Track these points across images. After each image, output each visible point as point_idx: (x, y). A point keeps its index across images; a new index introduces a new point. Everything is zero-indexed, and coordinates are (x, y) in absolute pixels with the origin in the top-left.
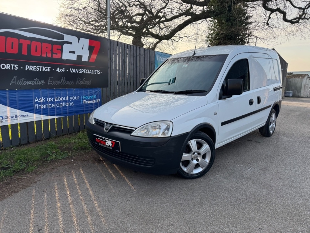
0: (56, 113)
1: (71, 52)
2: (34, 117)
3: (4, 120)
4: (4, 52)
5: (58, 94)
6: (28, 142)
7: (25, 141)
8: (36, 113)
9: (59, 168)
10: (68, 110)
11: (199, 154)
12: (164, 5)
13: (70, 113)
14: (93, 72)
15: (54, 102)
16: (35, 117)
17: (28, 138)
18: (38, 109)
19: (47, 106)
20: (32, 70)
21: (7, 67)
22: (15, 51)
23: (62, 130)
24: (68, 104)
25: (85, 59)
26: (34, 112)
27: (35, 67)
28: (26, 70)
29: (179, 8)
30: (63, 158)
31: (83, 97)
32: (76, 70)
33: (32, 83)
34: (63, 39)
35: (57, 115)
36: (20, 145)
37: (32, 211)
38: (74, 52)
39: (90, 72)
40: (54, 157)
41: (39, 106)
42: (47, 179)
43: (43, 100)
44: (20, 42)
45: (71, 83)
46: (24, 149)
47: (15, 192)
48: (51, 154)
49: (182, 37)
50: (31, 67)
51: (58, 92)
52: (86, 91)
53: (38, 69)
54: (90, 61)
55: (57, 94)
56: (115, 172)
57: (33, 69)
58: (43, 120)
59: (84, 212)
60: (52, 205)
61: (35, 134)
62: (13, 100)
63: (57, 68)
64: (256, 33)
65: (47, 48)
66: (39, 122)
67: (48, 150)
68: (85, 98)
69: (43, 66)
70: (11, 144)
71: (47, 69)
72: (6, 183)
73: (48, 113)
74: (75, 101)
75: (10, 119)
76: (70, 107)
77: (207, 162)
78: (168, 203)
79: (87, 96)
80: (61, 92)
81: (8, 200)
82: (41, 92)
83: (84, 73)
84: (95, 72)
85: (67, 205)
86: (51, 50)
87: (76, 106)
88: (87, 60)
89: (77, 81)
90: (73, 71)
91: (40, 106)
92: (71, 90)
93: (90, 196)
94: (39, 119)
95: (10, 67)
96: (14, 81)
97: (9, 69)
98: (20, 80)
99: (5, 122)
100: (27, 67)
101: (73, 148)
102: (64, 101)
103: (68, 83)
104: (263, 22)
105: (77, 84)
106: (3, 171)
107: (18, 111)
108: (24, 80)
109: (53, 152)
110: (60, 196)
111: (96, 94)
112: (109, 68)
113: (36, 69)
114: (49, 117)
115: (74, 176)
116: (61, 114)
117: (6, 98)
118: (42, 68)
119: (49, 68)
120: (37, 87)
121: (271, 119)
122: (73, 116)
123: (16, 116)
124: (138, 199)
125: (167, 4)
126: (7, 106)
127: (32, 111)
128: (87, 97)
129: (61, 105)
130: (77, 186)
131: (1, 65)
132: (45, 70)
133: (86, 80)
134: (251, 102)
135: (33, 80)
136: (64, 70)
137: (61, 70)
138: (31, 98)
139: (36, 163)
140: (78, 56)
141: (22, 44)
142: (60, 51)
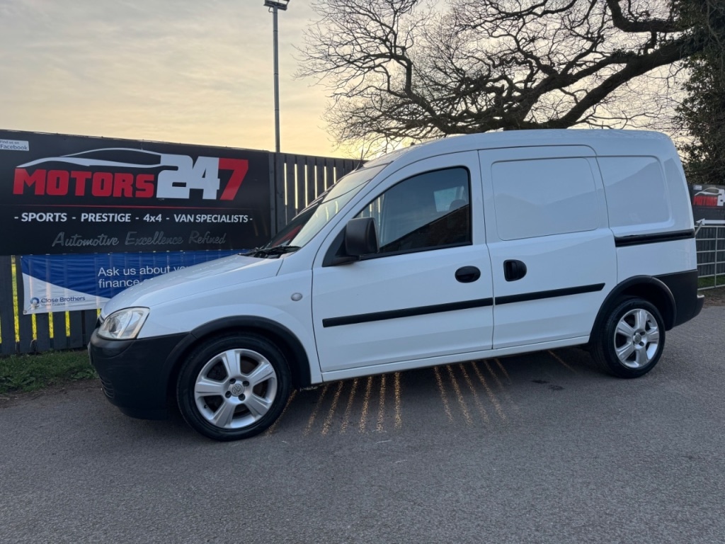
1: (175, 184)
2: (96, 302)
3: (40, 305)
4: (43, 194)
5: (148, 261)
6: (84, 345)
7: (80, 344)
8: (100, 295)
9: (71, 391)
14: (230, 219)
15: (139, 277)
16: (98, 302)
17: (84, 338)
18: (105, 288)
19: (123, 283)
20: (94, 220)
21: (48, 217)
22: (63, 191)
25: (210, 194)
26: (97, 293)
27: (100, 216)
28: (82, 220)
32: (189, 216)
33: (94, 242)
34: (159, 163)
36: (69, 349)
38: (183, 185)
39: (222, 220)
41: (107, 282)
43: (116, 272)
44: (72, 176)
45: (180, 241)
50: (92, 216)
51: (147, 259)
53: (106, 219)
54: (221, 199)
55: (144, 261)
57: (95, 218)
62: (58, 272)
63: (146, 215)
65: (124, 181)
69: (115, 213)
70: (52, 346)
71: (123, 218)
75: (51, 303)
80: (154, 259)
82: (110, 258)
83: (208, 221)
84: (234, 219)
89: (191, 238)
90: (181, 218)
91: (109, 284)
92: (176, 254)
95: (52, 218)
96: (59, 240)
97: (52, 220)
98: (70, 238)
99: (43, 308)
100: (85, 216)
103: (170, 241)
105: (190, 242)
107: (66, 290)
108: (77, 239)
112: (272, 210)
113: (102, 218)
117: (45, 268)
118: (114, 217)
119: (128, 216)
120: (102, 250)
121: (620, 327)
123: (62, 299)
126: (46, 281)
127: (93, 291)
131: (37, 214)
132: (120, 220)
133: (212, 235)
134: (468, 275)
135: (95, 237)
136: (159, 218)
137: (153, 219)
138: (91, 269)
139: (52, 380)
140: (192, 191)
141: (75, 179)
142: (152, 184)
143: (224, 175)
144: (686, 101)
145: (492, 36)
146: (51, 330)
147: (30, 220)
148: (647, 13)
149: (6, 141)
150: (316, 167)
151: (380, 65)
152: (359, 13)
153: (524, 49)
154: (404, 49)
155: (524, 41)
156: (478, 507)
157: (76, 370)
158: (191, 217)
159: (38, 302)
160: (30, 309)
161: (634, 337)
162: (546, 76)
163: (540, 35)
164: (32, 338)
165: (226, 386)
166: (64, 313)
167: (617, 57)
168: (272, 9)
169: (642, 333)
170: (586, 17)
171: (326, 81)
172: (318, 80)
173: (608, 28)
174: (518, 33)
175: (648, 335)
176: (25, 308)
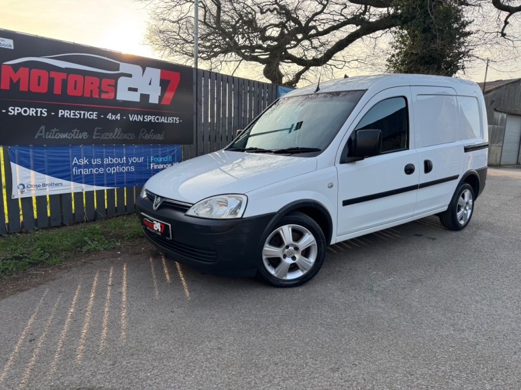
0: (105, 182)
1: (130, 89)
2: (71, 187)
3: (26, 190)
4: (27, 90)
5: (110, 152)
6: (62, 223)
7: (58, 223)
8: (74, 181)
9: (94, 262)
10: (125, 178)
11: (296, 249)
12: (320, 8)
13: (128, 182)
14: (167, 120)
15: (103, 165)
17: (62, 217)
18: (78, 175)
19: (91, 171)
20: (69, 116)
21: (31, 112)
22: (44, 89)
23: (116, 207)
24: (126, 169)
25: (154, 99)
26: (72, 179)
27: (73, 113)
28: (60, 116)
29: (340, 12)
30: (105, 249)
31: (150, 158)
32: (139, 116)
33: (69, 136)
34: (119, 70)
35: (108, 185)
36: (50, 227)
37: (33, 316)
38: (135, 90)
39: (162, 120)
40: (93, 246)
41: (79, 170)
42: (72, 277)
43: (86, 161)
44: (50, 76)
45: (132, 136)
46: (52, 233)
47: (22, 291)
48: (90, 242)
49: (349, 61)
50: (67, 113)
51: (109, 150)
52: (155, 149)
54: (162, 103)
55: (107, 152)
56: (173, 271)
57: (70, 115)
58: (86, 192)
59: (101, 323)
60: (63, 311)
61: (72, 211)
62: (40, 161)
63: (109, 113)
64: (478, 51)
65: (92, 83)
66: (78, 195)
67: (85, 236)
68: (153, 161)
69: (85, 111)
70: (36, 225)
71: (92, 116)
72: (14, 278)
73: (93, 181)
74: (137, 165)
75: (35, 188)
76: (128, 173)
77: (310, 262)
78: (228, 319)
79: (157, 156)
80: (114, 151)
81: (8, 300)
82: (82, 150)
83: (152, 121)
84: (170, 121)
85: (82, 312)
86: (98, 86)
87: (137, 172)
88: (157, 102)
89: (141, 134)
90: (134, 118)
91: (81, 172)
92: (130, 147)
93: (121, 303)
94: (81, 191)
95: (35, 113)
96: (41, 132)
97: (35, 115)
98: (50, 132)
99: (28, 192)
100: (62, 112)
101: (124, 235)
102: (118, 164)
103: (125, 136)
104: (496, 30)
105: (140, 138)
106: (14, 261)
107: (47, 177)
108: (56, 132)
109: (94, 240)
110: (79, 300)
111: (173, 154)
112: (194, 114)
113: (75, 115)
114: (95, 188)
115: (111, 274)
116: (114, 184)
117: (29, 157)
118: (84, 114)
119: (96, 114)
120: (76, 143)
121: (459, 200)
122: (134, 187)
123: (44, 185)
124: (187, 311)
125: (325, 6)
126: (30, 169)
127: (68, 178)
128: (157, 159)
129: (114, 170)
130: (109, 288)
131: (21, 109)
132: (89, 117)
133: (155, 133)
134: (410, 169)
135: (70, 131)
136: (118, 117)
138: (66, 159)
139: (64, 254)
140: (142, 95)
141: (54, 78)
142: (113, 88)
143: (164, 84)
146: (35, 213)
147: (16, 114)
150: (221, 83)
153: (280, 3)
158: (140, 119)
160: (17, 194)
164: (20, 220)
165: (284, 250)
175: (469, 205)
176: (14, 193)
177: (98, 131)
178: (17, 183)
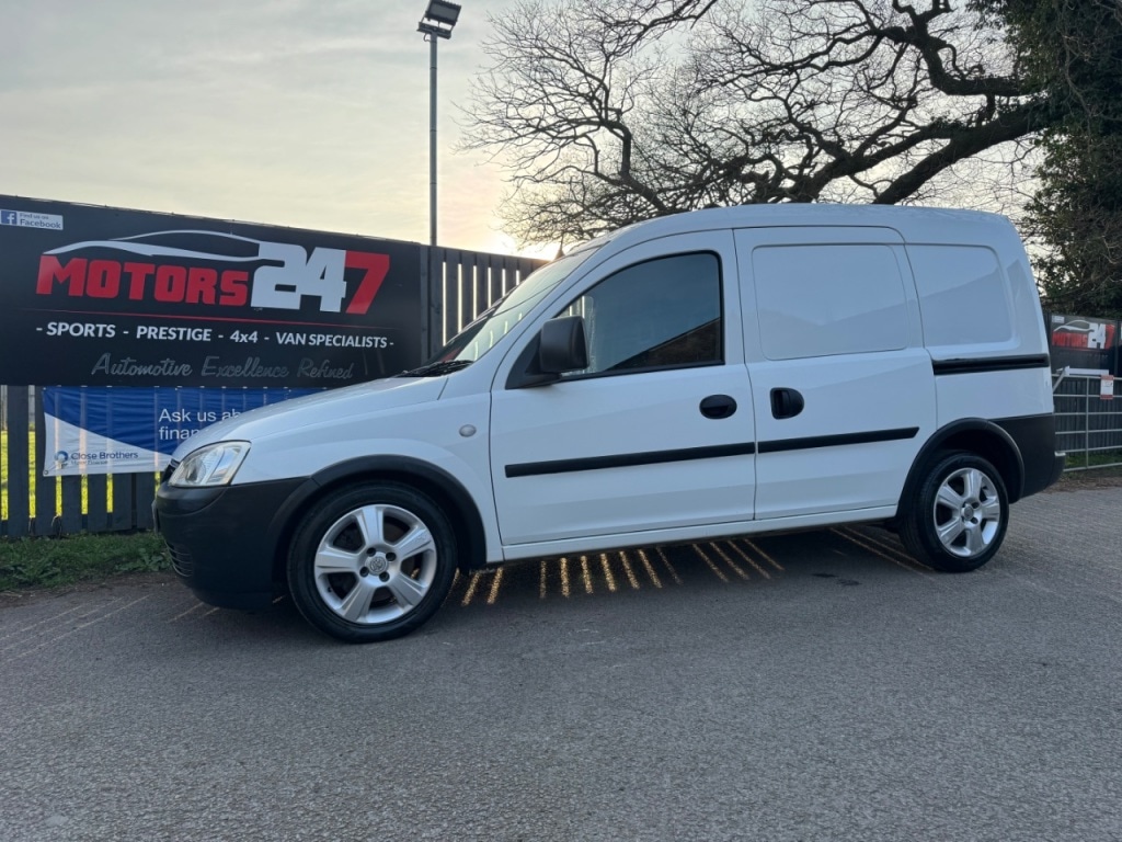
1: (279, 288)
2: (154, 462)
3: (69, 463)
4: (81, 294)
5: (235, 401)
7: (127, 525)
8: (160, 450)
9: (118, 588)
14: (360, 342)
16: (156, 461)
17: (134, 515)
18: (169, 441)
20: (155, 337)
21: (87, 330)
22: (111, 291)
25: (331, 304)
26: (157, 448)
27: (165, 331)
28: (138, 336)
32: (298, 336)
33: (155, 370)
34: (257, 254)
36: (110, 531)
38: (292, 289)
39: (348, 343)
41: (171, 432)
43: (186, 416)
44: (125, 270)
45: (283, 372)
50: (153, 330)
51: (233, 397)
53: (175, 335)
54: (347, 312)
55: (228, 401)
57: (158, 334)
62: (97, 413)
63: (234, 331)
65: (203, 279)
69: (188, 327)
70: (84, 525)
71: (200, 336)
75: (86, 460)
80: (244, 398)
82: (179, 395)
83: (327, 344)
84: (366, 343)
86: (215, 283)
88: (337, 309)
89: (302, 369)
90: (287, 339)
91: (175, 434)
92: (278, 393)
95: (94, 332)
96: (103, 364)
97: (92, 335)
98: (118, 363)
99: (73, 467)
100: (142, 330)
103: (268, 372)
105: (298, 375)
107: (109, 441)
108: (130, 364)
112: (424, 330)
113: (168, 334)
117: (79, 407)
118: (185, 333)
119: (208, 333)
120: (168, 382)
123: (103, 455)
126: (79, 426)
127: (151, 445)
131: (70, 325)
132: (195, 338)
133: (332, 366)
134: (718, 408)
135: (156, 362)
136: (254, 337)
137: (244, 338)
138: (148, 411)
139: (86, 572)
140: (304, 298)
141: (130, 274)
142: (245, 287)
143: (353, 276)
144: (1039, 195)
145: (750, 99)
146: (85, 503)
147: (59, 333)
148: (980, 67)
149: (29, 214)
150: (489, 269)
151: (584, 135)
152: (553, 57)
153: (799, 119)
154: (619, 112)
155: (798, 106)
156: (735, 717)
157: (124, 559)
158: (302, 337)
159: (66, 459)
160: (54, 469)
161: (963, 509)
162: (831, 159)
163: (822, 98)
164: (55, 514)
165: (362, 559)
166: (103, 477)
167: (935, 129)
168: (428, 37)
169: (975, 505)
170: (891, 72)
171: (502, 157)
172: (489, 156)
173: (923, 90)
174: (789, 95)
175: (983, 508)
176: (47, 466)
177: (212, 362)
178: (54, 449)
